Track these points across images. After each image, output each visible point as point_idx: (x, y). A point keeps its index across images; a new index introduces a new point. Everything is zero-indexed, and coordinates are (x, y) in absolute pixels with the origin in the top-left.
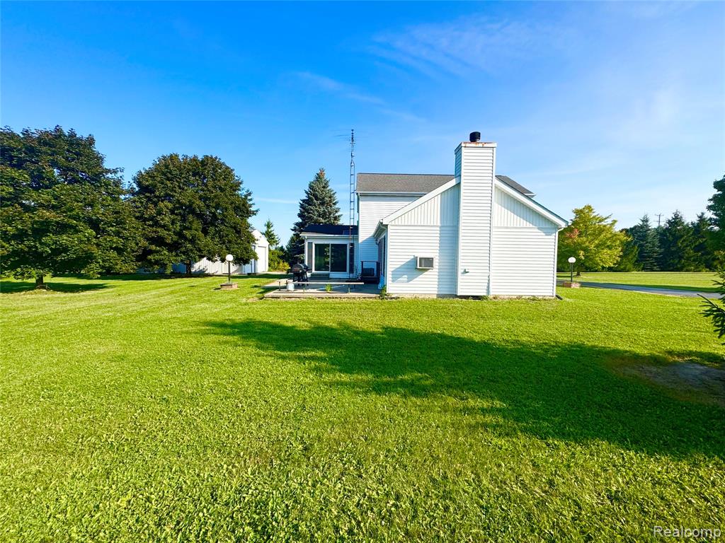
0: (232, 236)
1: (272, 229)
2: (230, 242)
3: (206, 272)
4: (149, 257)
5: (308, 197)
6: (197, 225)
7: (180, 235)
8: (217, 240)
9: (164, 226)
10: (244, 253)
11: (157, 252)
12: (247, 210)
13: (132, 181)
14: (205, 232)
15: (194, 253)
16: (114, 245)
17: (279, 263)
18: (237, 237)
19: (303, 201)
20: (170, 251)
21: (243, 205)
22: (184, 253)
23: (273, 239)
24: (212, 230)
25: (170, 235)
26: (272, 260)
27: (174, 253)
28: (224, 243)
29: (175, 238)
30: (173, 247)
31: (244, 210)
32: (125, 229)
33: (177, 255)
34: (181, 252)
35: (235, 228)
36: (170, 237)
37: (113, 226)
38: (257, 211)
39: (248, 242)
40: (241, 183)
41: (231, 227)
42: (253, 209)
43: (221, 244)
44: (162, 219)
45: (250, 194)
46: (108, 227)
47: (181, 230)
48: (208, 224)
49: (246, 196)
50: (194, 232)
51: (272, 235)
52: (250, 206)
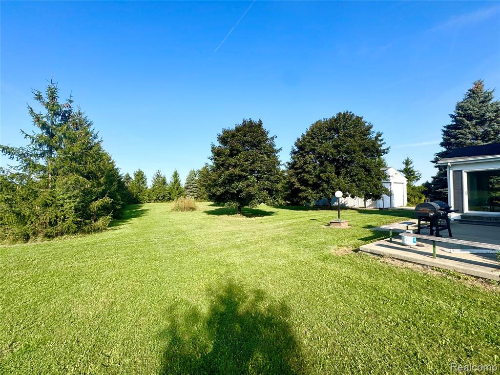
0: (362, 175)
1: (411, 166)
2: (359, 180)
3: (347, 206)
4: (300, 194)
5: (456, 120)
6: (331, 168)
7: (318, 177)
8: (348, 179)
9: (308, 172)
10: (375, 189)
11: (304, 191)
12: (377, 150)
13: (294, 146)
14: (338, 174)
15: (328, 191)
16: (266, 187)
17: (420, 198)
18: (366, 176)
19: (448, 127)
20: (313, 190)
21: (373, 146)
22: (322, 191)
23: (413, 175)
24: (343, 171)
25: (312, 178)
26: (412, 195)
27: (315, 191)
28: (354, 181)
29: (315, 180)
30: (315, 186)
31: (374, 150)
32: (272, 175)
33: (317, 193)
34: (320, 191)
35: (364, 167)
36: (312, 179)
37: (266, 174)
38: (388, 149)
39: (379, 179)
40: (371, 128)
41: (361, 167)
42: (383, 147)
43: (351, 182)
44: (307, 167)
45: (380, 135)
46: (263, 175)
47: (319, 174)
48: (340, 166)
49: (376, 138)
50: (328, 174)
51: (412, 171)
52: (381, 145)
